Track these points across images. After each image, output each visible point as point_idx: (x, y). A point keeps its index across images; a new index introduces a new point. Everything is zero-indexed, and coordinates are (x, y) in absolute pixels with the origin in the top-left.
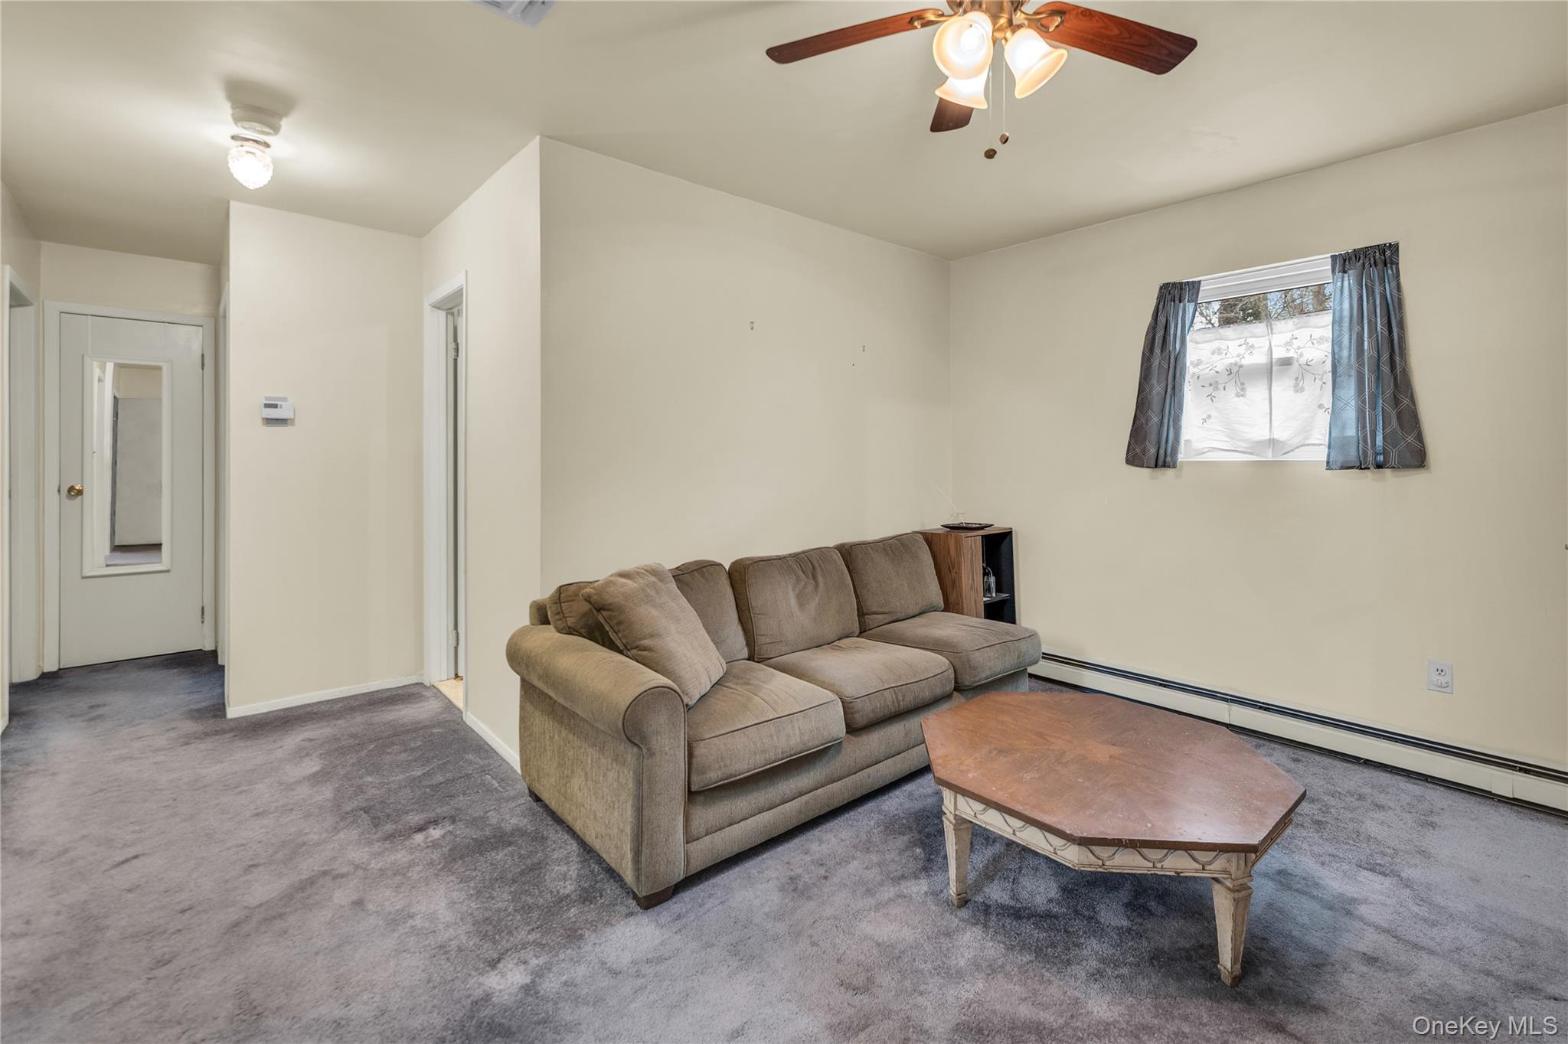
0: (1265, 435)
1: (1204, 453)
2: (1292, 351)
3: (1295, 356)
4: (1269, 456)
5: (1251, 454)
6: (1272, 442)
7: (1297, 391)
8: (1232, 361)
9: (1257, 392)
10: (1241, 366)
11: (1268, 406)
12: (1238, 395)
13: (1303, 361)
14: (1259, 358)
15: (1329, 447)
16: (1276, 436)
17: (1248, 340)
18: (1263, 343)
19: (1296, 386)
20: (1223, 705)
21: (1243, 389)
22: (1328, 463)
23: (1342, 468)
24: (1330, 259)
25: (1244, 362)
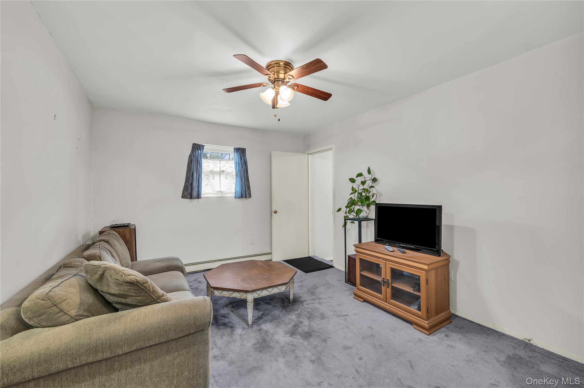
0: (219, 190)
1: (206, 194)
2: (224, 169)
3: (225, 170)
4: (220, 195)
5: (217, 194)
6: (221, 192)
7: (226, 179)
8: (211, 169)
9: (217, 178)
10: (213, 171)
11: (219, 182)
12: (213, 179)
13: (228, 172)
14: (217, 169)
15: (235, 193)
16: (222, 190)
17: (215, 164)
18: (219, 165)
19: (226, 178)
20: (212, 264)
21: (214, 177)
22: (235, 197)
23: (238, 198)
24: (233, 148)
25: (214, 170)
